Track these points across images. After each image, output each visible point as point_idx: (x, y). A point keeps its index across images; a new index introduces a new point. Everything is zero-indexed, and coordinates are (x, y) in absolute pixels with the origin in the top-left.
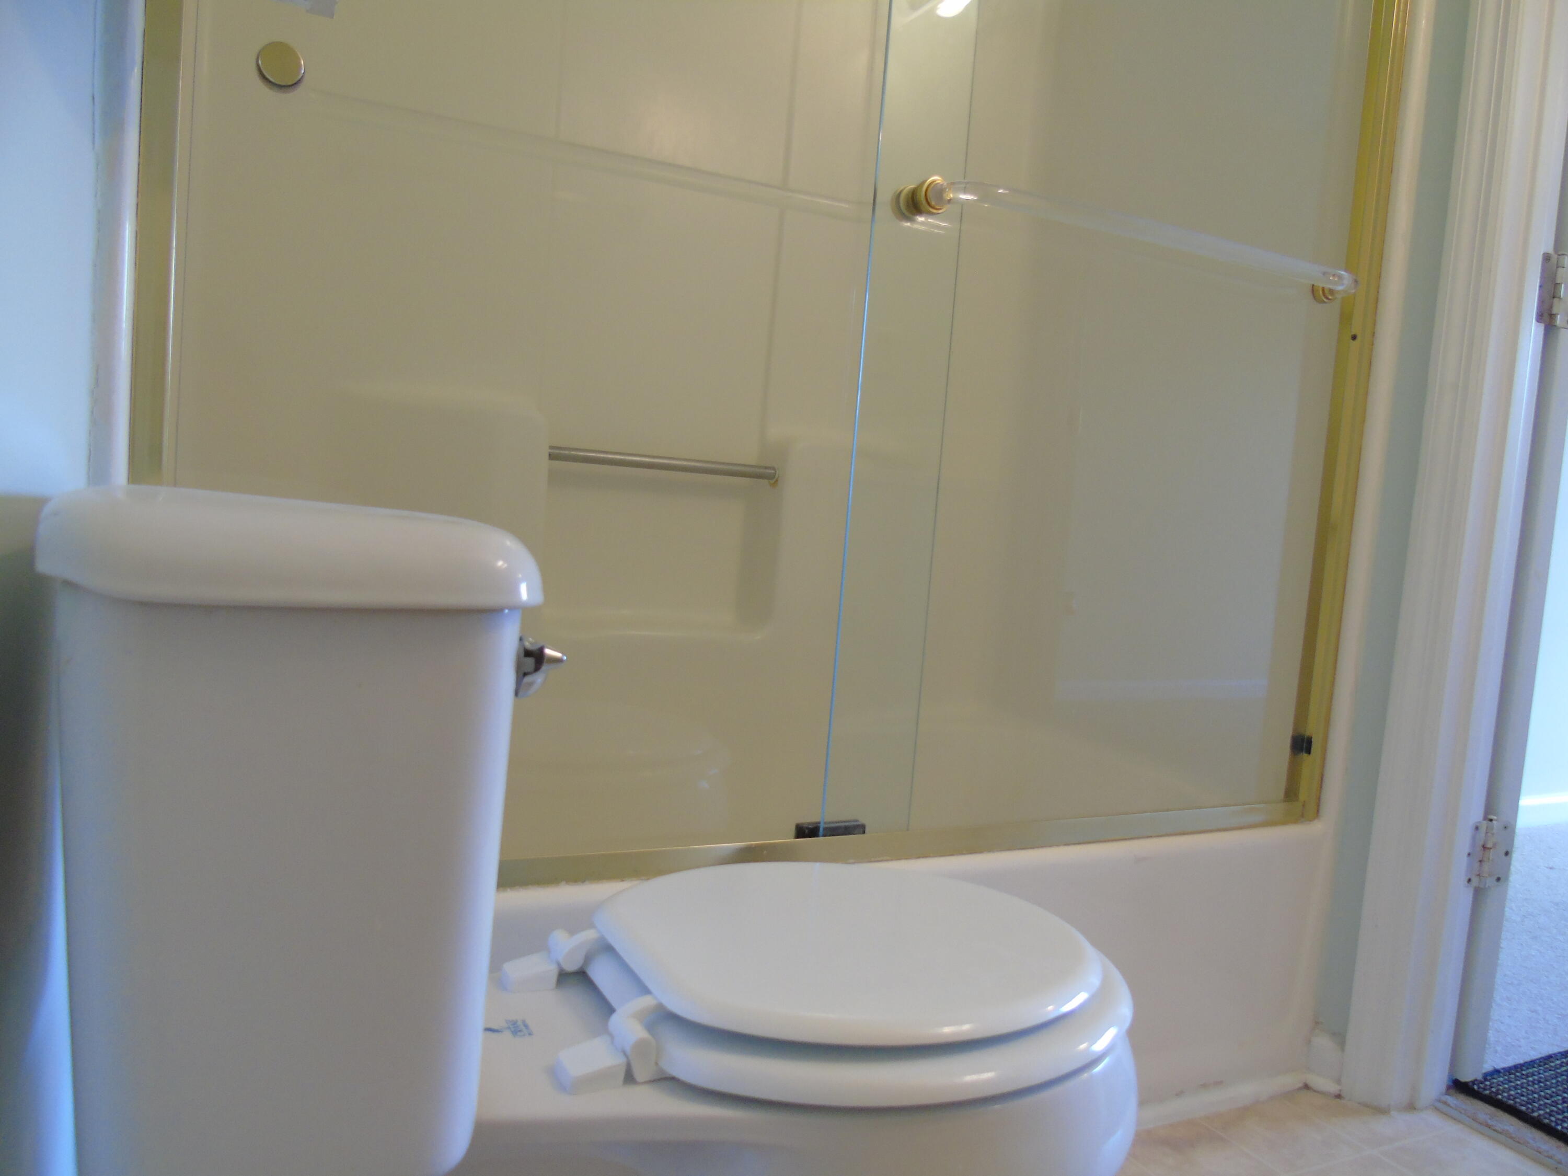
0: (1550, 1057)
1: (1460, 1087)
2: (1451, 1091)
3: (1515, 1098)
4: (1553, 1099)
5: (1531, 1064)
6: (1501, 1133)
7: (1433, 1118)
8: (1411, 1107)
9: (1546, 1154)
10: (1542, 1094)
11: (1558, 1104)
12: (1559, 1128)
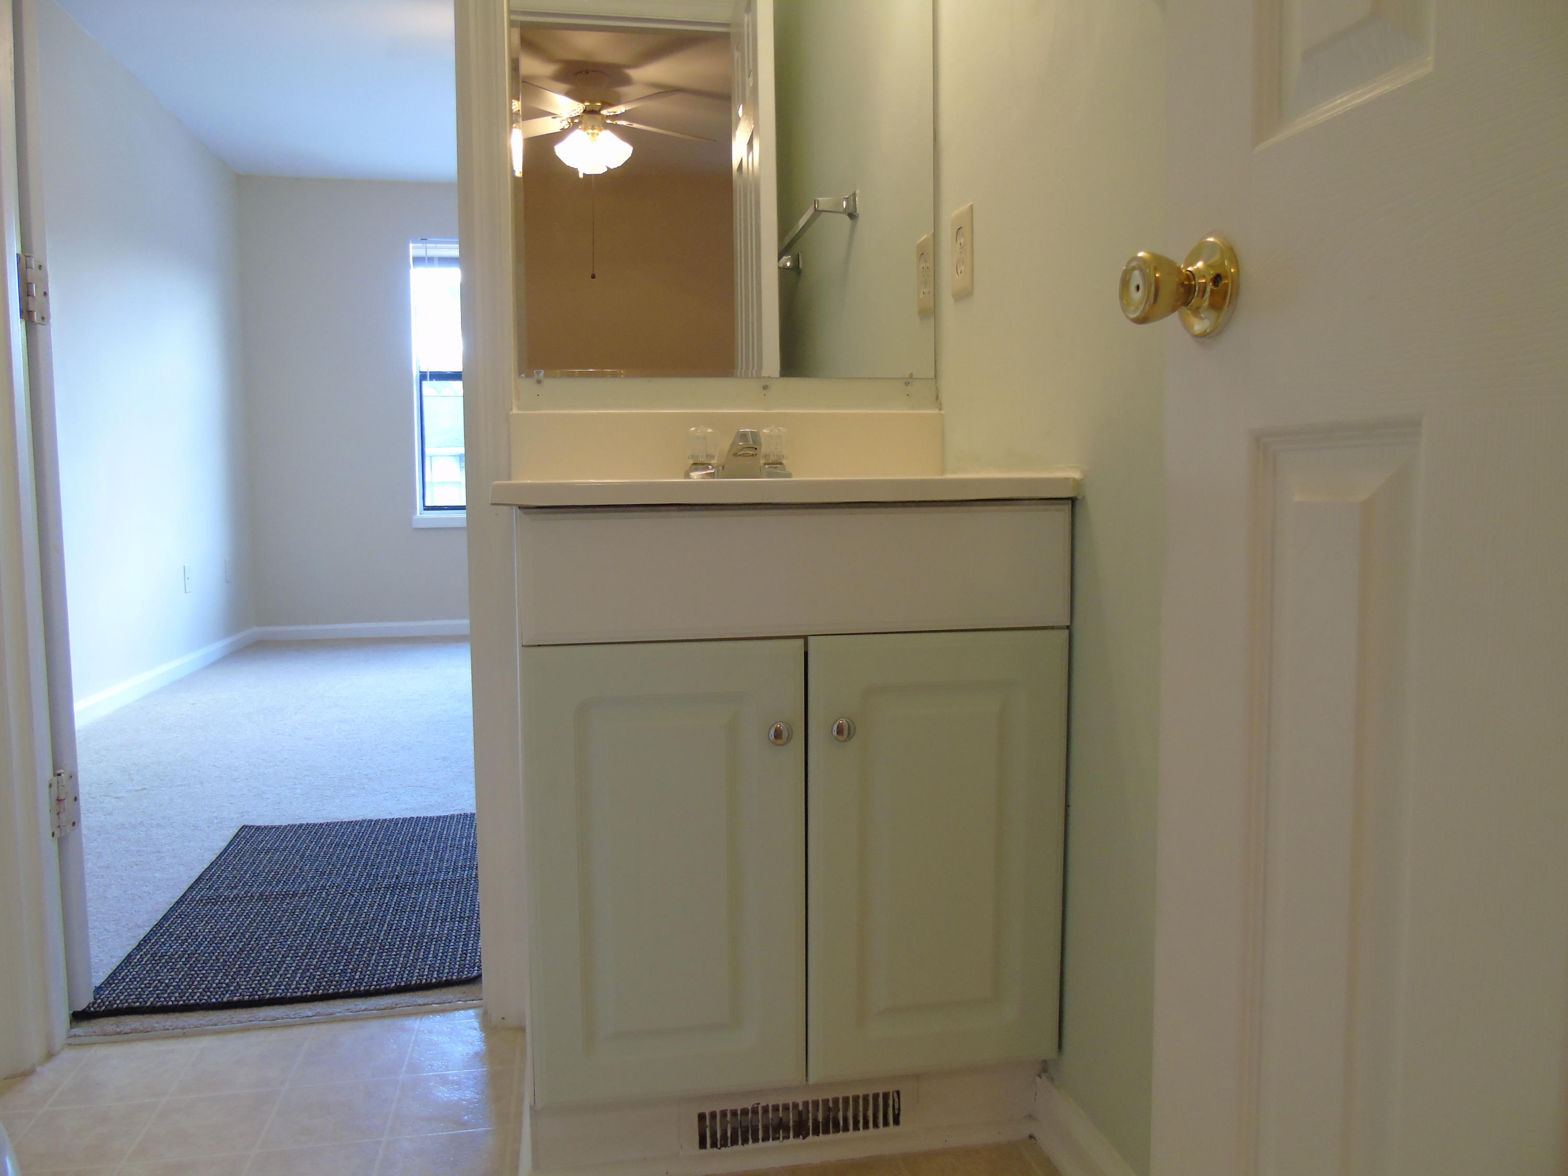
0: (129, 956)
1: (79, 1017)
2: (73, 1024)
3: (127, 1000)
4: (153, 985)
5: (120, 968)
6: (131, 1033)
7: (69, 1054)
8: (50, 1055)
9: (172, 1028)
10: (143, 986)
11: (158, 987)
12: (170, 1003)
